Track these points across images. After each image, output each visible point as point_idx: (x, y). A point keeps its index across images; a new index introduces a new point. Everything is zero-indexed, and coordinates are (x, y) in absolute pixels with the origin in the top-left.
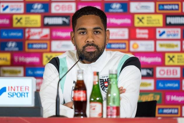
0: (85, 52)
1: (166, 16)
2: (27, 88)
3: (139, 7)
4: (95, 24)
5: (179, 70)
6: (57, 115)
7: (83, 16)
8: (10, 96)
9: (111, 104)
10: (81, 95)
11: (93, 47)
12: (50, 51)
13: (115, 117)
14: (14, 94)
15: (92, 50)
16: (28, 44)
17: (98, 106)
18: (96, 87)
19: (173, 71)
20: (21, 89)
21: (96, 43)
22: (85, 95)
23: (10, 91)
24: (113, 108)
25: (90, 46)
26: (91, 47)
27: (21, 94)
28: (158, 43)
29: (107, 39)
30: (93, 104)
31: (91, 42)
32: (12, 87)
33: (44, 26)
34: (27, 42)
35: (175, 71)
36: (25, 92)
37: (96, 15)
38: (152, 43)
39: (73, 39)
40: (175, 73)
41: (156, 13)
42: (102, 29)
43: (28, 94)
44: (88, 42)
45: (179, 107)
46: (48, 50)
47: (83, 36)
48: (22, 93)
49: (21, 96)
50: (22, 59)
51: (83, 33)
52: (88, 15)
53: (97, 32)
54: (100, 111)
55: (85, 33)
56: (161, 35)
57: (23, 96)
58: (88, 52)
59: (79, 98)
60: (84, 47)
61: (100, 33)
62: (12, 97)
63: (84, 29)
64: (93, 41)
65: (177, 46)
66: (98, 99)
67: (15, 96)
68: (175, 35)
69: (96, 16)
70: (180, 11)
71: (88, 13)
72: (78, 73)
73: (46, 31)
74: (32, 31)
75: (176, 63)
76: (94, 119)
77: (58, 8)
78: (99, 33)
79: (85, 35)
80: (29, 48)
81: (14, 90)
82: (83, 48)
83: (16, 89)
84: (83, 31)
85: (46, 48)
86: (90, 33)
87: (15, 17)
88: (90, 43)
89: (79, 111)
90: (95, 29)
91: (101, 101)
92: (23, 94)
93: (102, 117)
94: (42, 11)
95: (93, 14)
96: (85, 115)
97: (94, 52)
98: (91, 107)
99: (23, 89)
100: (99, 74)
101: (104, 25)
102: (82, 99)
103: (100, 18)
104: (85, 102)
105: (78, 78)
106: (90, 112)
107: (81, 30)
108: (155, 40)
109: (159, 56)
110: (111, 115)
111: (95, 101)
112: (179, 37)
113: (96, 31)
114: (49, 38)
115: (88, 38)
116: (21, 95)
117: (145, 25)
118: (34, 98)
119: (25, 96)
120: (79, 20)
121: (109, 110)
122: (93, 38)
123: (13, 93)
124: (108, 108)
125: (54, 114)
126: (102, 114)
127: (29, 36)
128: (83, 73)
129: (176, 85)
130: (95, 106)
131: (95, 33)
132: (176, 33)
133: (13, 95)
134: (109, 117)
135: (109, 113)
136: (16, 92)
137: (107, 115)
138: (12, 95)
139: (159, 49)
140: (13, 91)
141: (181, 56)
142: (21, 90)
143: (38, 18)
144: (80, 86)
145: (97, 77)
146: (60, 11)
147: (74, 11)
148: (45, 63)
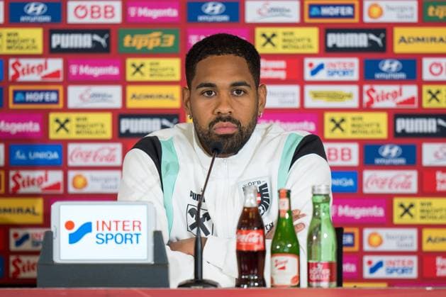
0: (214, 137)
1: (326, 31)
2: (136, 224)
3: (264, 11)
5: (355, 148)
7: (209, 57)
8: (101, 241)
12: (66, 109)
14: (109, 237)
15: (229, 131)
16: (15, 92)
19: (343, 150)
20: (124, 226)
23: (100, 231)
25: (225, 121)
26: (225, 124)
27: (124, 235)
28: (308, 89)
29: (261, 104)
31: (225, 114)
32: (103, 223)
33: (51, 51)
34: (12, 88)
35: (346, 152)
36: (132, 232)
37: (237, 54)
38: (295, 89)
39: (188, 104)
40: (346, 157)
41: (302, 24)
42: (249, 86)
43: (140, 237)
44: (219, 113)
45: (356, 231)
46: (61, 105)
47: (207, 101)
48: (126, 235)
49: (124, 242)
51: (209, 93)
52: (219, 54)
54: (295, 273)
55: (214, 93)
56: (314, 72)
57: (128, 241)
58: (220, 135)
60: (212, 124)
61: (245, 92)
62: (105, 243)
63: (210, 85)
64: (230, 112)
65: (350, 96)
66: (289, 246)
67: (112, 242)
68: (347, 72)
69: (238, 57)
70: (356, 20)
71: (219, 51)
73: (56, 64)
74: (24, 62)
75: (349, 135)
77: (81, 13)
78: (242, 93)
79: (213, 99)
80: (15, 102)
81: (110, 229)
82: (210, 126)
83: (113, 225)
84: (209, 89)
85: (57, 102)
88: (223, 116)
90: (235, 85)
92: (128, 237)
93: (299, 285)
94: (47, 19)
95: (230, 53)
96: (262, 282)
97: (233, 135)
98: (274, 264)
99: (128, 226)
101: (254, 76)
103: (244, 60)
107: (204, 88)
108: (302, 83)
109: (310, 120)
110: (318, 281)
111: (283, 251)
112: (355, 76)
113: (237, 89)
114: (61, 79)
115: (219, 105)
116: (125, 239)
117: (280, 50)
118: (152, 245)
119: (132, 243)
120: (200, 66)
121: (313, 271)
122: (229, 104)
123: (107, 235)
126: (299, 277)
127: (17, 75)
129: (350, 183)
130: (286, 262)
131: (235, 93)
132: (348, 67)
133: (107, 239)
136: (114, 232)
137: (309, 280)
138: (104, 238)
139: (310, 103)
140: (106, 231)
141: (361, 119)
142: (124, 230)
143: (36, 35)
145: (286, 200)
146: (88, 20)
147: (118, 19)
148: (53, 135)
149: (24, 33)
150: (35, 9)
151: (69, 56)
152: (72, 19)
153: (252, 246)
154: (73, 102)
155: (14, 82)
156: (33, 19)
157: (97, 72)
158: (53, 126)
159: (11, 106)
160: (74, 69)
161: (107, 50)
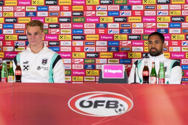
3: (173, 31)
4: (156, 39)
6: (135, 83)
9: (160, 77)
10: (146, 73)
11: (155, 49)
12: (132, 52)
13: (162, 83)
15: (155, 51)
16: (121, 48)
17: (154, 78)
18: (153, 69)
21: (156, 48)
22: (148, 73)
24: (162, 79)
25: (153, 49)
30: (152, 77)
31: (153, 47)
33: (129, 39)
34: (120, 47)
50: (118, 55)
51: (151, 43)
53: (157, 43)
54: (155, 81)
58: (152, 52)
59: (145, 74)
60: (151, 49)
61: (158, 43)
63: (151, 41)
66: (154, 75)
72: (145, 62)
73: (130, 42)
76: (153, 85)
77: (135, 31)
85: (130, 50)
86: (154, 43)
87: (115, 35)
89: (146, 80)
90: (156, 41)
91: (156, 76)
93: (156, 83)
94: (128, 33)
96: (148, 83)
97: (155, 52)
98: (151, 79)
100: (155, 63)
102: (147, 75)
104: (148, 76)
105: (145, 65)
106: (150, 81)
108: (181, 46)
110: (161, 83)
111: (153, 76)
114: (131, 45)
115: (152, 45)
117: (176, 39)
121: (160, 80)
122: (155, 45)
124: (159, 79)
125: (133, 82)
126: (156, 82)
128: (147, 63)
130: (153, 78)
134: (160, 83)
135: (160, 82)
137: (159, 83)
143: (126, 36)
144: (146, 69)
145: (154, 64)
146: (136, 33)
147: (142, 33)
148: (129, 57)
149: (123, 36)
150: (125, 31)
151: (132, 40)
152: (133, 33)
153: (146, 74)
154: (133, 50)
155: (121, 46)
156: (125, 33)
157: (138, 44)
158: (129, 55)
159: (120, 51)
160: (133, 43)
161: (140, 39)
